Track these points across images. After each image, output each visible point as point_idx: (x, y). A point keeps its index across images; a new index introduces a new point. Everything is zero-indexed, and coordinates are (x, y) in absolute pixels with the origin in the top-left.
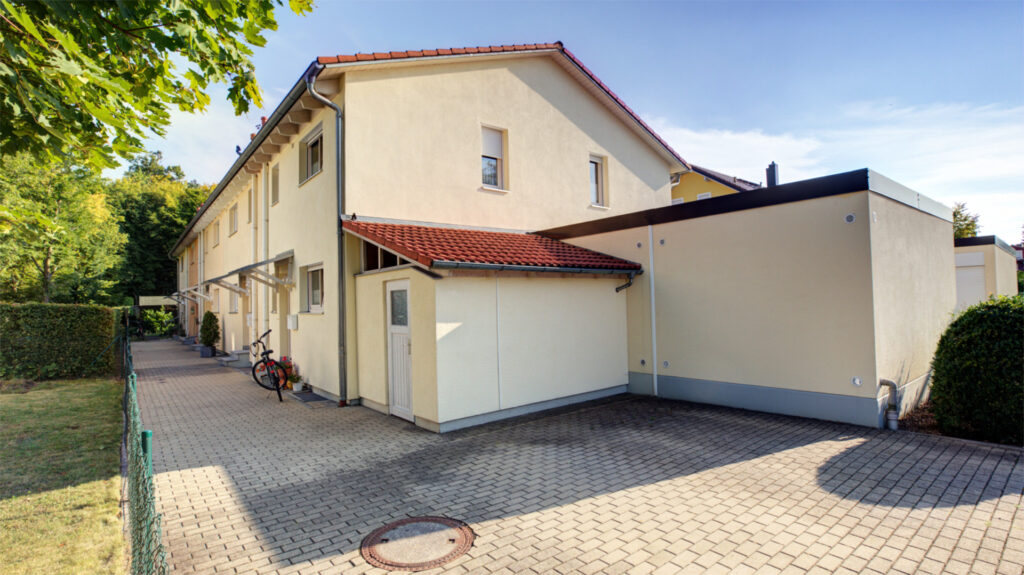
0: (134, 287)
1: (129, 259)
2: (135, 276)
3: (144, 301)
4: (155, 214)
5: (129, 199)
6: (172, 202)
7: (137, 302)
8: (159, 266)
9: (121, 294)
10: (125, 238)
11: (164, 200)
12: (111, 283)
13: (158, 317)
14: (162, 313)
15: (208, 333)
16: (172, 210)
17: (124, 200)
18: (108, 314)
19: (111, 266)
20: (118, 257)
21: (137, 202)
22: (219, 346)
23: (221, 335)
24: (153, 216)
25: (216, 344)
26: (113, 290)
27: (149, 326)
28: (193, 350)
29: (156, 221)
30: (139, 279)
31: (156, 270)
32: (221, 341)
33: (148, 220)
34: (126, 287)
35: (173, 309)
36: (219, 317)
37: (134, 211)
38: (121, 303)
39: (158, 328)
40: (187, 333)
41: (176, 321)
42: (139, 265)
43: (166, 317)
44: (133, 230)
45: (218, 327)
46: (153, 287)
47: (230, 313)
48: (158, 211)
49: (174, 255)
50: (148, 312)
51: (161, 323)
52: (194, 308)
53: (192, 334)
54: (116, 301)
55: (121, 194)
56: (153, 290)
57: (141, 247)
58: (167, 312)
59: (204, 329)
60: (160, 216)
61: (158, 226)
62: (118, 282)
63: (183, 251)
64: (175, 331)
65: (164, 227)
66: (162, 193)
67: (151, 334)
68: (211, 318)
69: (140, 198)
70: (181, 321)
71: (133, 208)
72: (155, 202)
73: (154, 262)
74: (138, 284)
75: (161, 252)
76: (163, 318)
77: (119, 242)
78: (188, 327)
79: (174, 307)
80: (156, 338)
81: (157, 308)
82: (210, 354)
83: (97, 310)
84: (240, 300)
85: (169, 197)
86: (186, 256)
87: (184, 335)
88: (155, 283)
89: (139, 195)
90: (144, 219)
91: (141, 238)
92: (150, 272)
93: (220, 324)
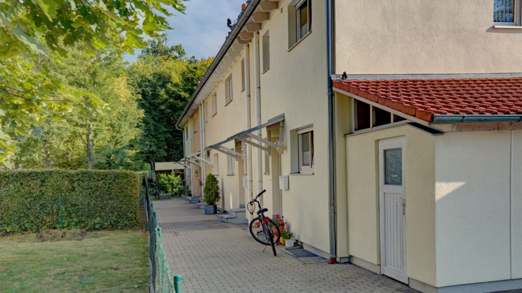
0: (150, 155)
1: (145, 130)
2: (151, 146)
3: (159, 166)
4: (164, 90)
5: (144, 79)
6: (176, 78)
7: (153, 167)
8: (169, 135)
9: (141, 161)
10: (142, 113)
11: (170, 77)
12: (134, 152)
13: (169, 180)
14: (172, 177)
15: (210, 193)
16: (176, 85)
17: (139, 80)
18: (134, 177)
19: (133, 138)
20: (137, 129)
21: (149, 81)
22: (219, 205)
23: (220, 195)
24: (162, 92)
25: (217, 203)
26: (136, 158)
27: (163, 188)
28: (198, 208)
29: (165, 96)
30: (154, 148)
31: (166, 140)
32: (221, 200)
33: (158, 95)
34: (144, 155)
35: (181, 173)
36: (218, 179)
37: (147, 89)
38: (141, 168)
39: (170, 190)
40: (193, 193)
41: (184, 183)
42: (154, 136)
43: (176, 180)
44: (148, 105)
45: (218, 188)
46: (165, 154)
47: (228, 175)
48: (166, 88)
49: (180, 126)
50: (162, 175)
51: (172, 184)
52: (198, 172)
53: (197, 195)
54: (138, 167)
55: (137, 76)
56: (164, 157)
57: (154, 120)
58: (177, 175)
59: (207, 190)
60: (167, 92)
61: (166, 100)
62: (138, 151)
63: (187, 121)
64: (183, 192)
65: (171, 100)
66: (168, 71)
67: (165, 194)
68: (212, 179)
69: (151, 78)
70: (187, 183)
71: (147, 86)
72: (163, 80)
73: (165, 132)
74: (153, 152)
75: (170, 123)
76: (173, 180)
77: (137, 117)
78: (193, 188)
79: (182, 170)
80: (168, 198)
81: (169, 172)
82: (212, 212)
83: (126, 175)
84: (236, 163)
85: (174, 74)
86: (190, 126)
87: (190, 195)
88: (166, 151)
89: (151, 75)
90: (155, 95)
91: (154, 113)
92: (162, 141)
93: (219, 185)
